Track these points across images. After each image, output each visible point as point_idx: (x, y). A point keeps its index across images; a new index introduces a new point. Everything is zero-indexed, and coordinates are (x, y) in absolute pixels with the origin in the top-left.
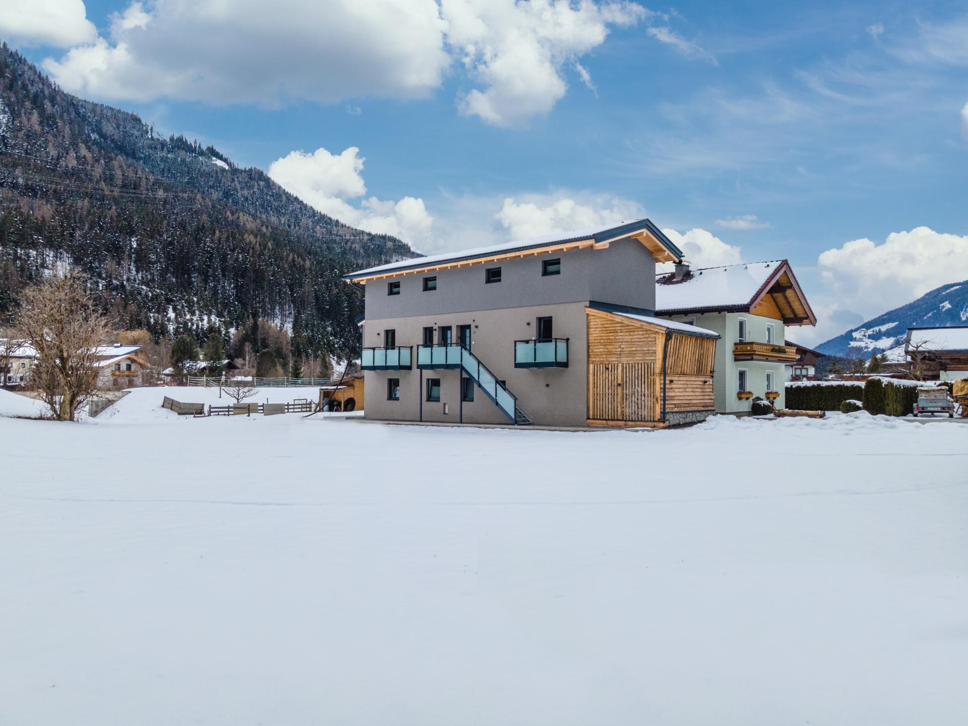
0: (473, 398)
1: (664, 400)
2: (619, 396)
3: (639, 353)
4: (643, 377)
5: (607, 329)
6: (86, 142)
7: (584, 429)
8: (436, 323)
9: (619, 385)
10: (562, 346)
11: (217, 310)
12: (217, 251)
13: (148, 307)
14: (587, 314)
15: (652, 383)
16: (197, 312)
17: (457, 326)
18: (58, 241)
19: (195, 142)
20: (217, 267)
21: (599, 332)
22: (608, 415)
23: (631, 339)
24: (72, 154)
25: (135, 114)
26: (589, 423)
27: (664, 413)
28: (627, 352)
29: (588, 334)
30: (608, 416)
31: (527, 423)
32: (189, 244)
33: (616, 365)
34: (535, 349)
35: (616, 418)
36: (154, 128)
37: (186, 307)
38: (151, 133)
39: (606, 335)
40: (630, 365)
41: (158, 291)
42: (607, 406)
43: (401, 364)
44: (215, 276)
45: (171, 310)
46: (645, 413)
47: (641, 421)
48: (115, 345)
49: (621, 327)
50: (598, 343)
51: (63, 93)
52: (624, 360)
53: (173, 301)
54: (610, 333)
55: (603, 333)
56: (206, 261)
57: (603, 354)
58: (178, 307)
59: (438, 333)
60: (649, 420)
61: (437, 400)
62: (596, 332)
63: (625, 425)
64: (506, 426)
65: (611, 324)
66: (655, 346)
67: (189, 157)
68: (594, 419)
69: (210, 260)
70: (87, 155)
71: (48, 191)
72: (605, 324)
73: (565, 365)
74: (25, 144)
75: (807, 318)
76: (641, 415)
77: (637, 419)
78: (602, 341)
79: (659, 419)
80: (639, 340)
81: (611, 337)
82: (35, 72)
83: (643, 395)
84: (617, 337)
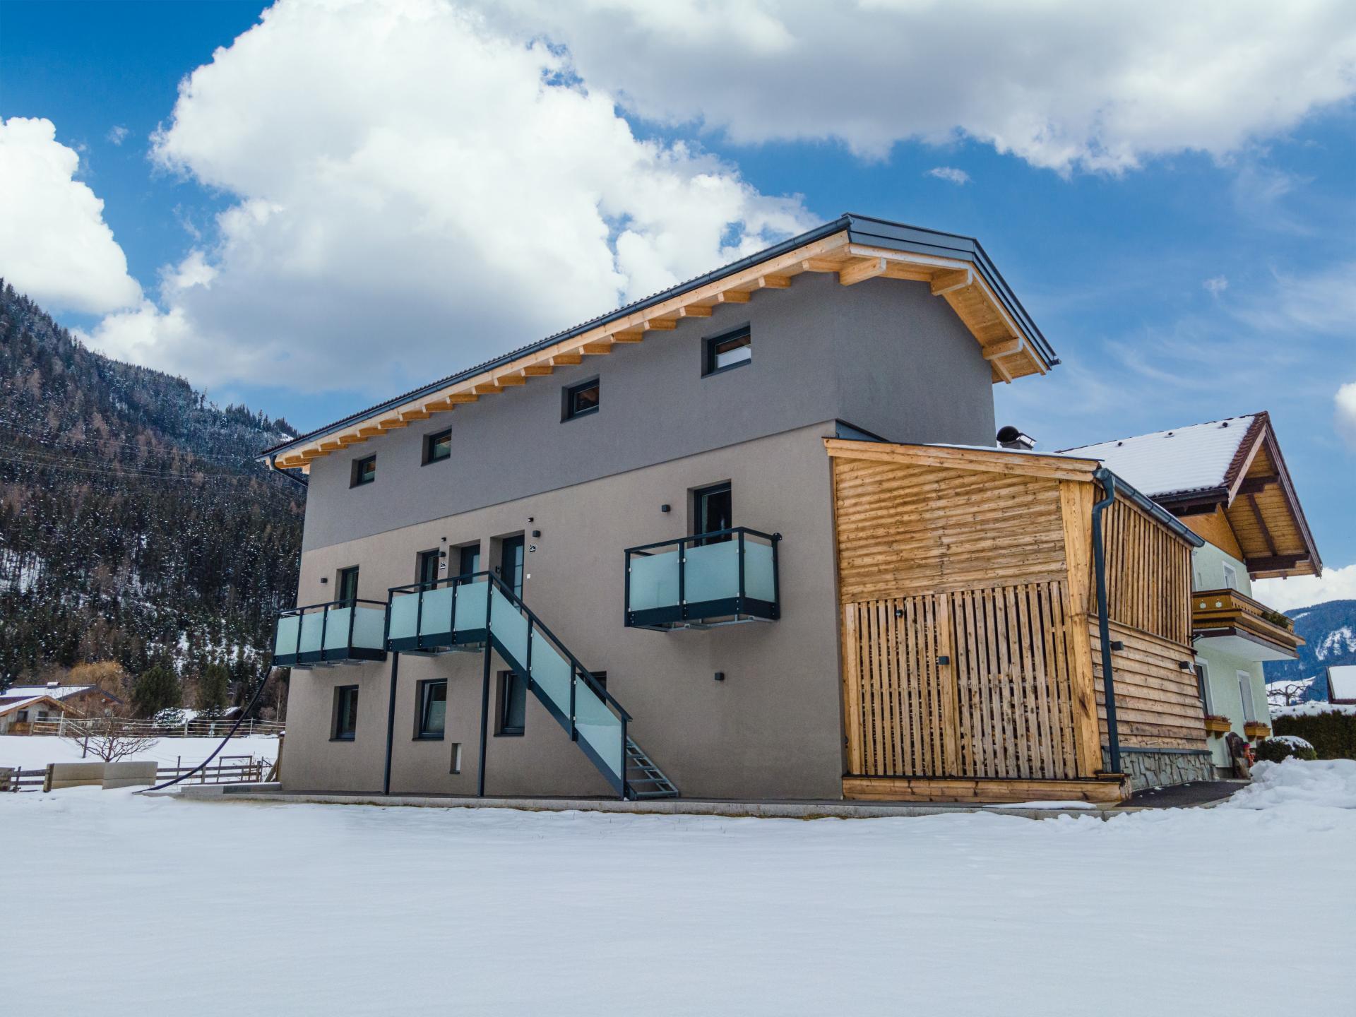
0: (523, 728)
1: (1110, 705)
2: (947, 699)
3: (1004, 556)
4: (1025, 631)
5: (896, 493)
6: (103, 412)
7: (840, 808)
8: (445, 539)
9: (945, 661)
10: (759, 552)
11: (254, 637)
12: (264, 552)
13: (150, 634)
14: (832, 458)
15: (1060, 649)
16: (224, 641)
17: (493, 539)
18: (27, 539)
19: (260, 414)
20: (261, 574)
21: (868, 507)
22: (913, 760)
23: (974, 514)
24: (81, 426)
25: (183, 378)
26: (851, 790)
27: (1112, 750)
28: (965, 556)
29: (835, 517)
30: (913, 766)
31: (664, 792)
32: (223, 543)
33: (929, 601)
34: (682, 565)
35: (939, 773)
36: (206, 396)
37: (209, 633)
38: (202, 401)
39: (892, 511)
40: (978, 596)
41: (169, 610)
42: (907, 732)
43: (356, 644)
44: (256, 588)
45: (184, 637)
46: (1042, 751)
47: (1031, 779)
48: (50, 684)
49: (937, 482)
50: (866, 539)
51: (86, 351)
52: (956, 581)
53: (188, 624)
54: (905, 504)
55: (881, 508)
56: (246, 566)
57: (886, 571)
58: (196, 633)
59: (450, 561)
60: (1060, 774)
61: (439, 736)
62: (858, 508)
63: (976, 794)
64: (595, 803)
65: (905, 477)
66: (1061, 529)
67: (250, 432)
68: (866, 776)
69: (252, 566)
70: (102, 428)
71: (31, 472)
72: (889, 480)
73: (771, 610)
74: (14, 413)
75: (1306, 555)
76: (1030, 760)
77: (1013, 774)
78: (881, 532)
79: (1096, 772)
80: (999, 515)
81: (906, 518)
82: (50, 323)
83: (1029, 689)
84: (927, 516)
